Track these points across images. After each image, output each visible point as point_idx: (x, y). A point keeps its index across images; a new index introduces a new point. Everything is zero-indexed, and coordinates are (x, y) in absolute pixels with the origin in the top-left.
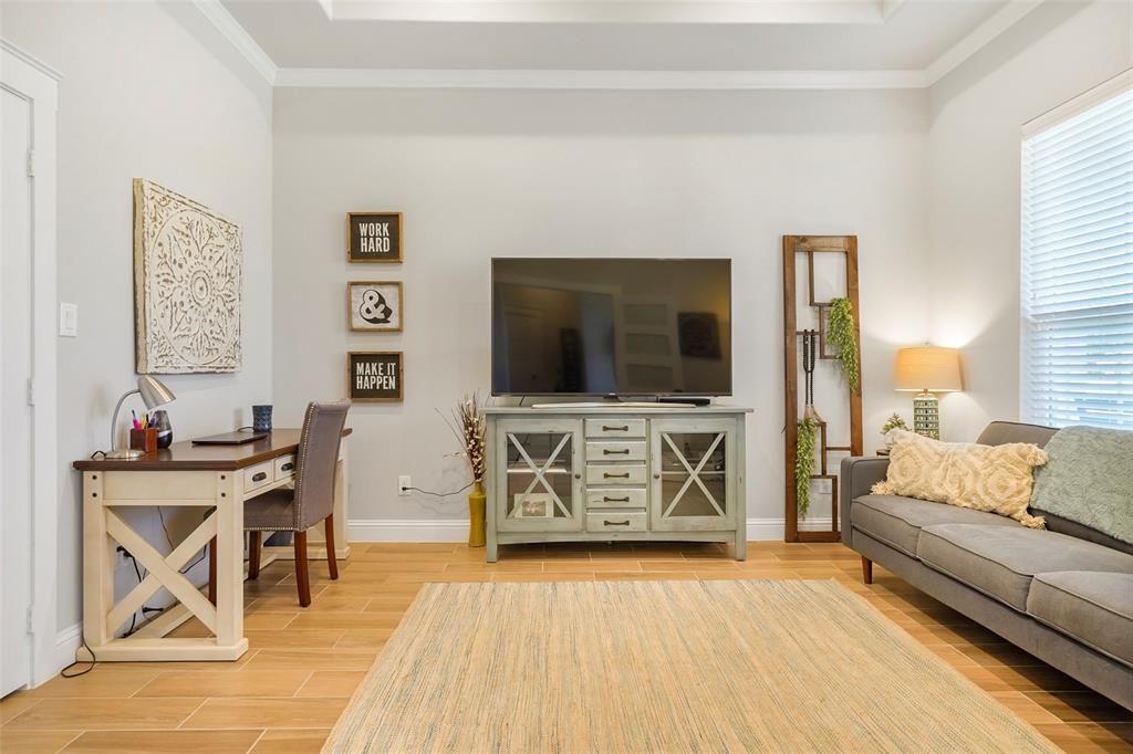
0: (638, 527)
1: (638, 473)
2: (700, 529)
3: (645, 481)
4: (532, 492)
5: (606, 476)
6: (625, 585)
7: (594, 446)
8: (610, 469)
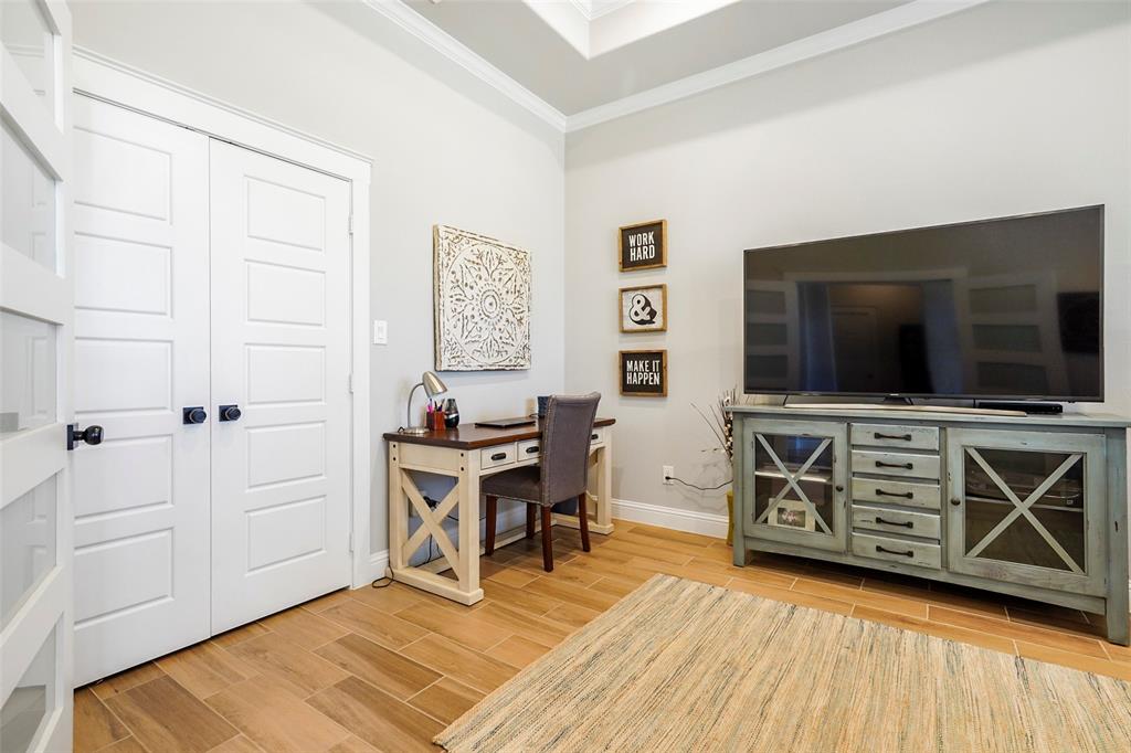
0: (925, 560)
1: (928, 495)
2: (1032, 583)
3: (938, 506)
4: (784, 498)
5: (879, 492)
6: (890, 632)
7: (863, 456)
8: (885, 485)
